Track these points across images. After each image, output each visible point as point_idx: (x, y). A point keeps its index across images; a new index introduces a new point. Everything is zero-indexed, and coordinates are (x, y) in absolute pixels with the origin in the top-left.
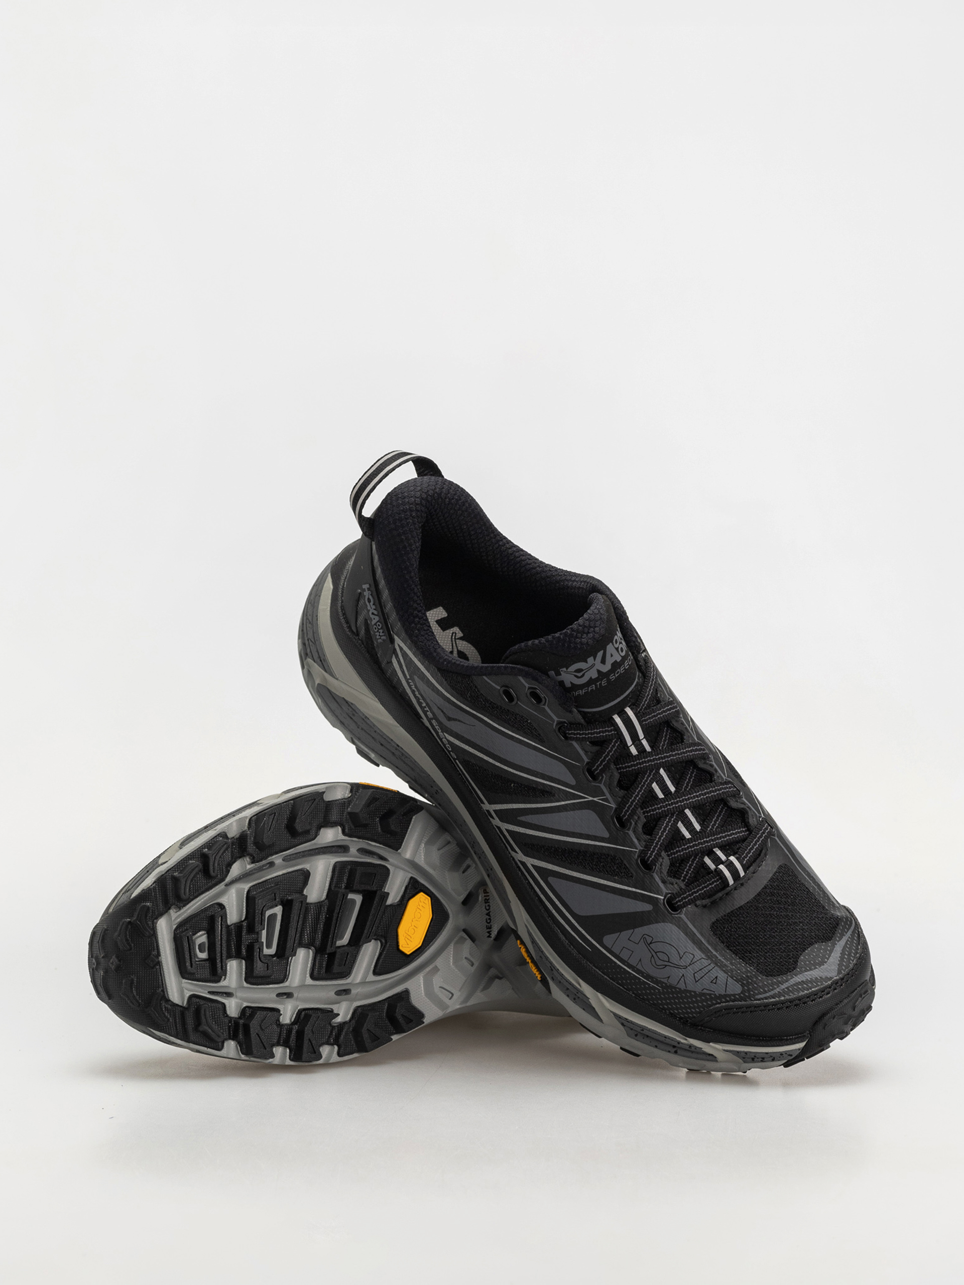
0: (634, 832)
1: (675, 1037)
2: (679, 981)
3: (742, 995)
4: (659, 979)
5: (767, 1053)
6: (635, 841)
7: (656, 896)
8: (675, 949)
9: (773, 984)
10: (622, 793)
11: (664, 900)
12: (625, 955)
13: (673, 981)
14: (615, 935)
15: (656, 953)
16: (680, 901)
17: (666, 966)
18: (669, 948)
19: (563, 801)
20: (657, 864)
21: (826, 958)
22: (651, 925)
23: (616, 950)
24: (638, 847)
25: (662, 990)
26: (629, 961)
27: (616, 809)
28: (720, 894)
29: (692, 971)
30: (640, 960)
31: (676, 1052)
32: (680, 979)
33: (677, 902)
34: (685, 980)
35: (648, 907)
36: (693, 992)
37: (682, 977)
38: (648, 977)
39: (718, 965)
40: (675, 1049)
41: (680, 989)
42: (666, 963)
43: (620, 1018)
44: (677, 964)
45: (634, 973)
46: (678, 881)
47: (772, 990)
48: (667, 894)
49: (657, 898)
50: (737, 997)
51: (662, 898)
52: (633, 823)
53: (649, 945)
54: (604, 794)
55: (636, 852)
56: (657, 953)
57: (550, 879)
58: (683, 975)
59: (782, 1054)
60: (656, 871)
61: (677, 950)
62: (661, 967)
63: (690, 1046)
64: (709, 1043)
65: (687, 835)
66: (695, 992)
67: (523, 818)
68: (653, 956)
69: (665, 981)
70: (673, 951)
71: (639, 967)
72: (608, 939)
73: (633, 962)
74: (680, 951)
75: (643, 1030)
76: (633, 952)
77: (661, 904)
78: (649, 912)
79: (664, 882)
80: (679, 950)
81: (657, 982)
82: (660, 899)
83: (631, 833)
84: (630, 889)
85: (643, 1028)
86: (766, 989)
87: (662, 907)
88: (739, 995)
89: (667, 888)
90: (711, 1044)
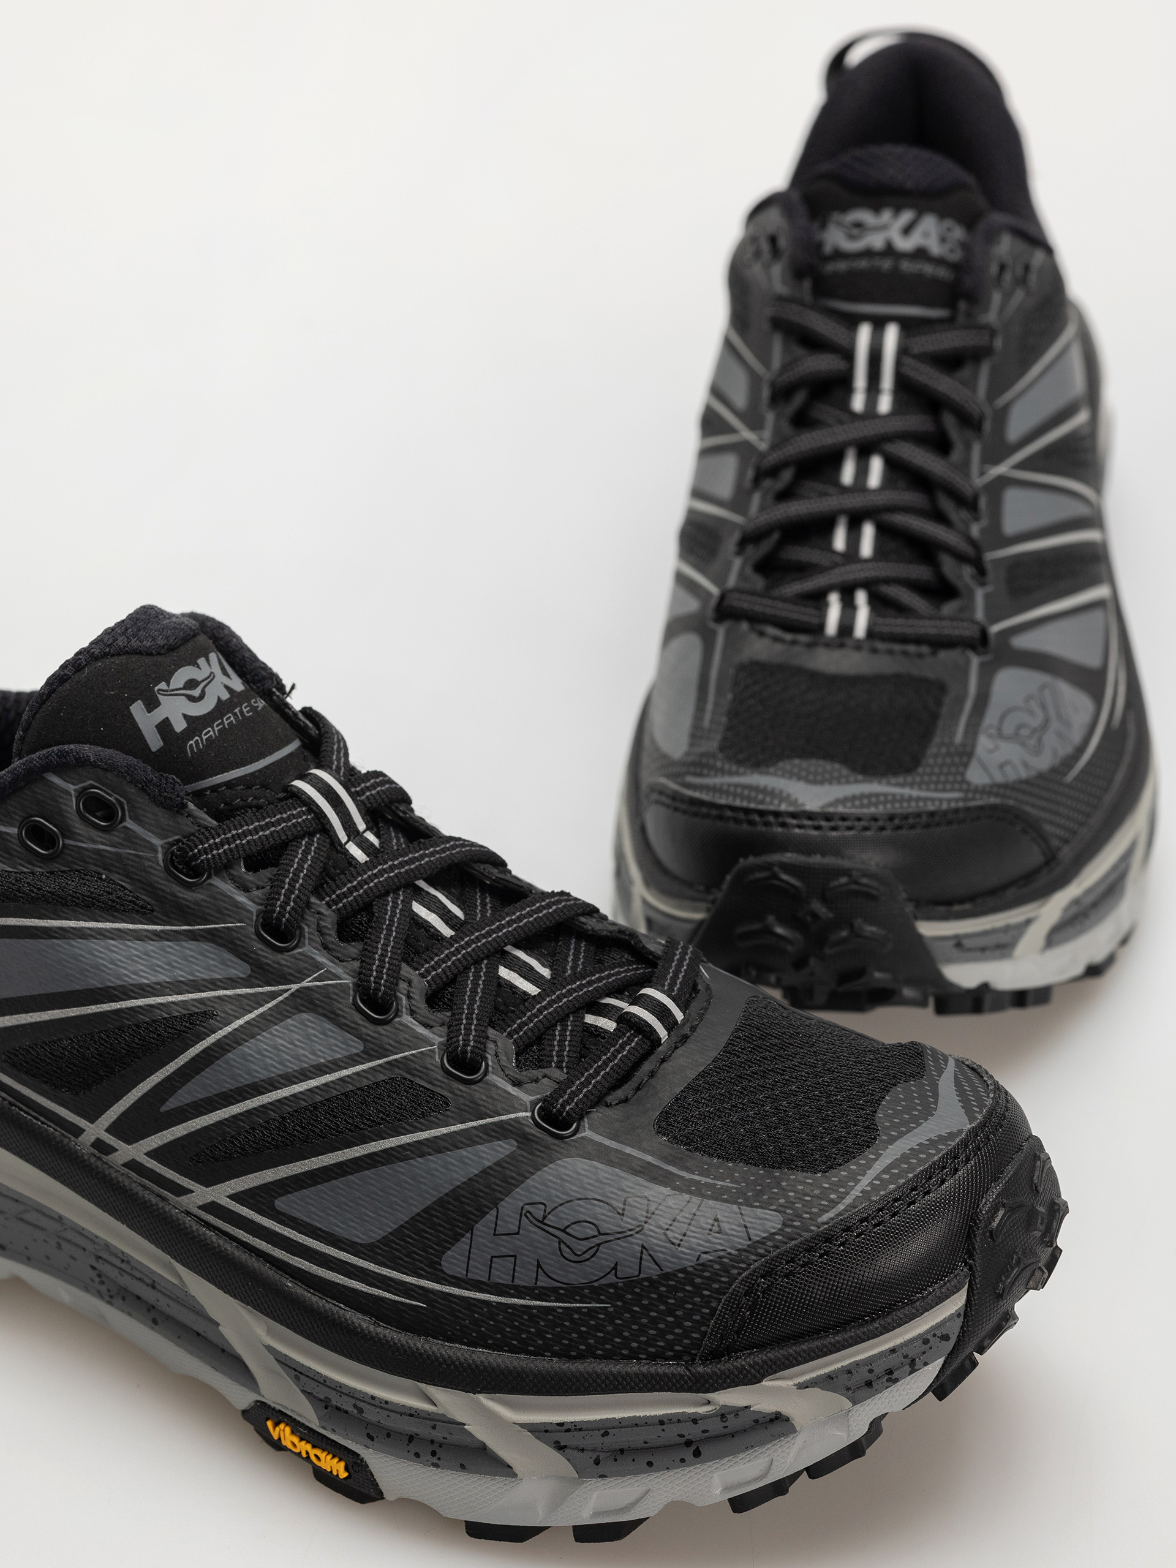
0: (412, 1013)
1: (681, 1410)
2: (640, 1263)
3: (788, 1230)
4: (596, 1284)
5: (893, 1351)
6: (421, 1030)
7: (512, 1116)
8: (601, 1204)
9: (842, 1183)
10: (354, 949)
11: (533, 1117)
12: (501, 1276)
13: (629, 1270)
14: (463, 1244)
15: (564, 1231)
16: (567, 1102)
17: (599, 1245)
18: (588, 1206)
19: (239, 1018)
20: (488, 1056)
21: (932, 1103)
22: (529, 1181)
23: (479, 1273)
24: (436, 1038)
25: (613, 1306)
26: (517, 1282)
27: (357, 986)
28: (647, 1067)
29: (658, 1230)
30: (539, 1266)
31: (697, 1454)
32: (641, 1258)
33: (563, 1106)
34: (650, 1255)
35: (504, 1148)
36: (680, 1271)
37: (642, 1253)
38: (571, 1292)
39: (708, 1195)
40: (693, 1448)
41: (649, 1279)
42: (596, 1241)
43: (546, 1431)
44: (620, 1230)
45: (538, 1303)
46: (546, 1071)
47: (847, 1193)
48: (534, 1104)
49: (516, 1120)
50: (778, 1237)
51: (529, 1114)
52: (404, 998)
53: (542, 1222)
54: (318, 966)
55: (433, 1051)
56: (567, 1230)
57: (280, 1204)
58: (643, 1247)
59: (926, 1342)
60: (490, 1069)
61: (607, 1203)
62: (587, 1256)
63: (723, 1414)
64: (760, 1381)
65: (532, 989)
66: (683, 1270)
67: (172, 1104)
68: (560, 1241)
69: (611, 1279)
70: (600, 1210)
71: (543, 1282)
72: (453, 1261)
73: (524, 1279)
74: (614, 1203)
75: (606, 1434)
76: (515, 1256)
77: (529, 1127)
78: (512, 1156)
79: (517, 1084)
80: (608, 1201)
81: (595, 1291)
82: (524, 1118)
83: (407, 1019)
84: (453, 1128)
85: (605, 1429)
86: (833, 1196)
87: (535, 1131)
88: (780, 1232)
89: (527, 1092)
90: (765, 1383)
